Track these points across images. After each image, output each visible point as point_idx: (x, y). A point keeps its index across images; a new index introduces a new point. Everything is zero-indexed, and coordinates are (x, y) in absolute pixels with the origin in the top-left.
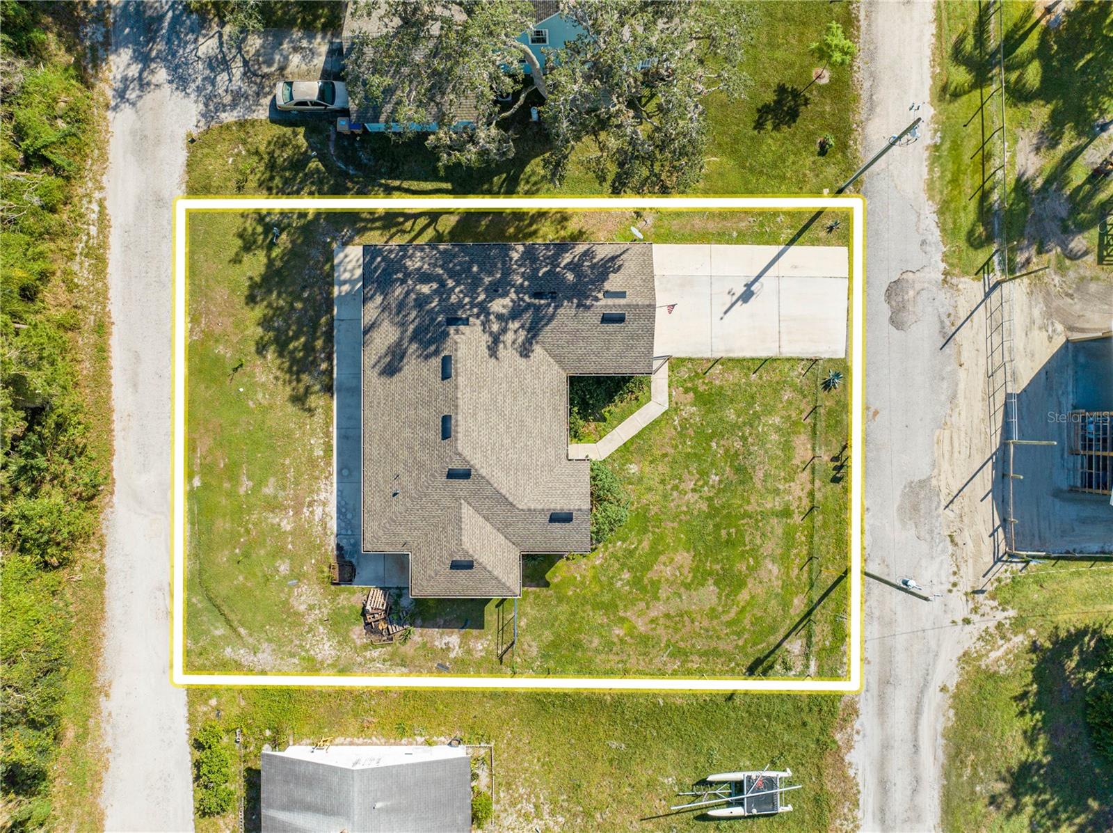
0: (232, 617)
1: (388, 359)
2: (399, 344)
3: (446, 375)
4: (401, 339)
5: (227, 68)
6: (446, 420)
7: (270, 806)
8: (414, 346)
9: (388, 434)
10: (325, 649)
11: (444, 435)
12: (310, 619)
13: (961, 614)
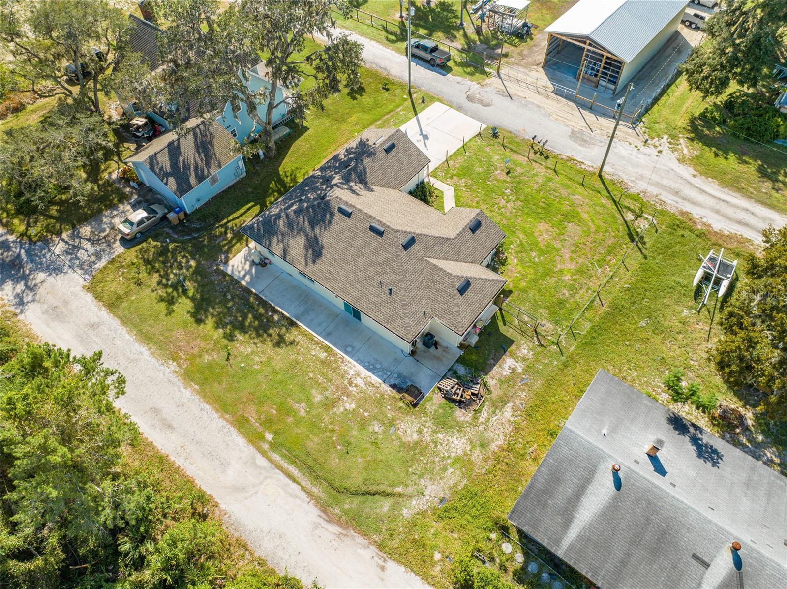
0: (382, 488)
1: (310, 252)
2: (308, 239)
3: (348, 215)
4: (307, 235)
5: (80, 248)
6: (372, 229)
9: (352, 277)
10: (457, 444)
11: (380, 234)
12: (427, 438)
13: (654, 152)
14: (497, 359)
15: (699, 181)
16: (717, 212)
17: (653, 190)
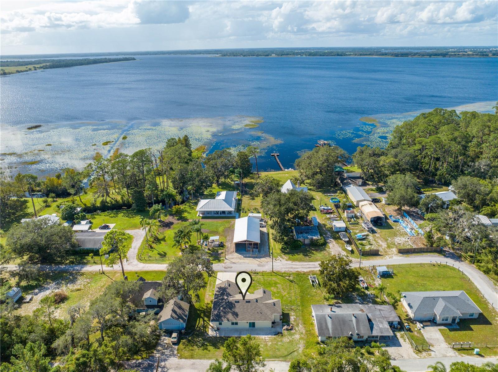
0: (292, 351)
1: (235, 315)
2: (232, 313)
3: (238, 302)
5: (164, 352)
6: (247, 302)
7: (329, 334)
8: (233, 310)
9: (250, 315)
10: (297, 336)
11: (249, 302)
12: (291, 339)
13: (279, 261)
14: (289, 318)
15: (294, 263)
16: (303, 268)
17: (287, 270)
